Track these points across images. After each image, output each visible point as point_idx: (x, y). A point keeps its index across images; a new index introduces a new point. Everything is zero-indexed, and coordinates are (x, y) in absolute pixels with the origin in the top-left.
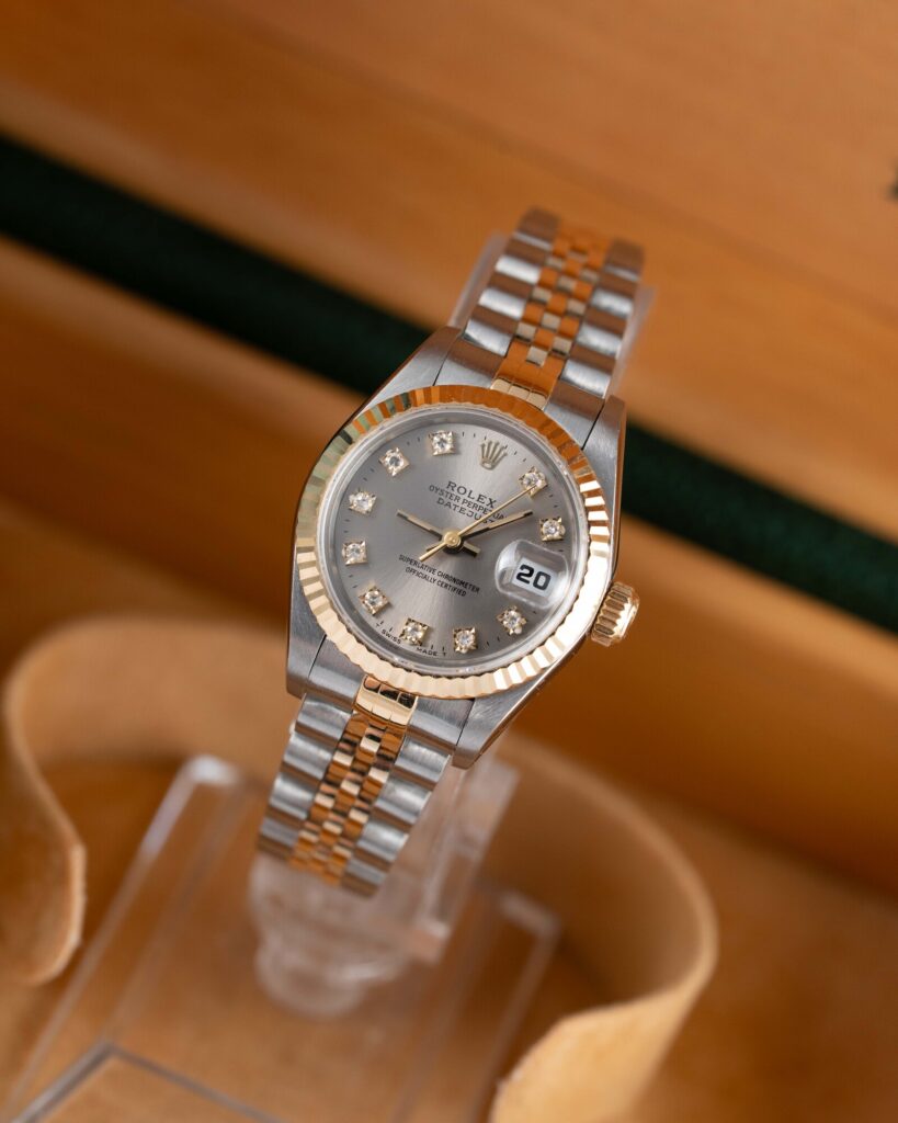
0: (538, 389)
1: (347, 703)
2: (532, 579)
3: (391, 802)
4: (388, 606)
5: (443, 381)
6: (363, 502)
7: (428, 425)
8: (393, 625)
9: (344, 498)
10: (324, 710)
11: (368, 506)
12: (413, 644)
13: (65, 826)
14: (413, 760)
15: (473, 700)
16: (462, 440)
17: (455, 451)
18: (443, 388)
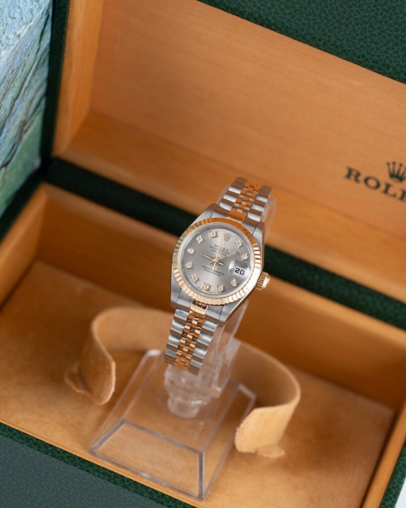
0: (240, 219)
1: (188, 310)
2: (239, 272)
3: (201, 340)
4: (198, 280)
5: (213, 217)
6: (191, 251)
7: (209, 229)
8: (200, 285)
9: (186, 250)
10: (181, 313)
11: (193, 252)
12: (206, 290)
13: (110, 357)
14: (207, 326)
15: (223, 305)
16: (218, 233)
17: (216, 236)
18: (213, 219)
